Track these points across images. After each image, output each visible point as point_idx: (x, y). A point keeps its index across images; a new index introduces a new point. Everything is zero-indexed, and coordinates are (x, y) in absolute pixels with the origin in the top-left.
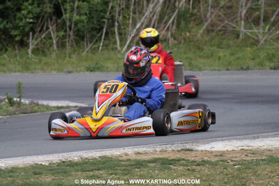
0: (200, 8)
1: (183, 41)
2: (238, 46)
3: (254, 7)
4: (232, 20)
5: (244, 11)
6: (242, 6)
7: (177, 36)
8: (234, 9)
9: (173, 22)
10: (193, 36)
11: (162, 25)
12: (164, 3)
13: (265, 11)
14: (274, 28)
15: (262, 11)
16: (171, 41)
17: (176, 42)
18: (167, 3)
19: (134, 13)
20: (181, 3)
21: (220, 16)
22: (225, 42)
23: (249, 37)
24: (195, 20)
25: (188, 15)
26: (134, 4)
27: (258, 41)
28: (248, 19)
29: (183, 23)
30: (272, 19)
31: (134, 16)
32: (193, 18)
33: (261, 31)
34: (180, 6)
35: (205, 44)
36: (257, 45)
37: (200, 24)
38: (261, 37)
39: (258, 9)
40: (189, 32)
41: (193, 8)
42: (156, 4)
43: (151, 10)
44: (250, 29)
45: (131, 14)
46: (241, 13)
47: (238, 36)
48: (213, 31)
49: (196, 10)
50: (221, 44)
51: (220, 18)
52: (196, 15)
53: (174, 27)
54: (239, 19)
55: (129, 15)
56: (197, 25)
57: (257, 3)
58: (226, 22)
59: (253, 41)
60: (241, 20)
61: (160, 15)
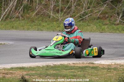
0: (33, 4)
1: (26, 18)
2: (50, 21)
3: (57, 5)
4: (47, 10)
5: (52, 7)
6: (52, 4)
7: (23, 16)
8: (48, 5)
9: (22, 10)
10: (30, 16)
11: (17, 11)
12: (18, 1)
13: (61, 7)
14: (65, 14)
15: (60, 7)
16: (21, 18)
17: (23, 18)
18: (19, 1)
19: (4, 5)
20: (25, 2)
21: (42, 8)
22: (44, 19)
23: (55, 18)
24: (31, 9)
25: (28, 7)
26: (4, 1)
27: (58, 19)
28: (54, 10)
29: (26, 10)
30: (65, 11)
31: (4, 6)
32: (30, 8)
33: (60, 15)
34: (25, 3)
35: (36, 20)
36: (58, 21)
37: (33, 11)
38: (60, 18)
39: (58, 6)
40: (28, 14)
41: (30, 4)
42: (14, 2)
43: (12, 4)
44: (55, 14)
45: (3, 5)
46: (51, 7)
47: (50, 17)
48: (39, 14)
49: (31, 5)
50: (43, 20)
51: (42, 9)
52: (31, 7)
53: (22, 12)
54: (50, 10)
55: (2, 6)
56: (32, 11)
57: (58, 3)
58: (45, 11)
59: (56, 19)
60: (51, 10)
61: (16, 6)
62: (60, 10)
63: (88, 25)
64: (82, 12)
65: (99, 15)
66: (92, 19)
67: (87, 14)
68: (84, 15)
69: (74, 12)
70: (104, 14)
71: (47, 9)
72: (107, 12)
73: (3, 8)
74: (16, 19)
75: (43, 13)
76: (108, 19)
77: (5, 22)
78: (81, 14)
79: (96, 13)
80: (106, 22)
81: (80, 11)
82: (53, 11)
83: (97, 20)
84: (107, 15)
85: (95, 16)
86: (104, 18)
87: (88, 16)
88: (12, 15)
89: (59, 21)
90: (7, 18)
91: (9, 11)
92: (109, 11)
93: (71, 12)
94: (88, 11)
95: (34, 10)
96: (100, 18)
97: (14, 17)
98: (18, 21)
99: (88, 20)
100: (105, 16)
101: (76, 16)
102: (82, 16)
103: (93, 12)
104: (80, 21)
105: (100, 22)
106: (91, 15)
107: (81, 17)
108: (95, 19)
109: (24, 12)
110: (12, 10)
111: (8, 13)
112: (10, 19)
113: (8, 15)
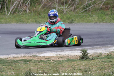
62: (65, 2)
63: (90, 16)
64: (85, 3)
65: (102, 6)
66: (96, 10)
67: (90, 5)
68: (87, 6)
69: (78, 4)
70: (107, 4)
71: (53, 2)
72: (109, 3)
73: (11, 2)
74: (23, 12)
75: (49, 6)
76: (110, 9)
77: (14, 15)
78: (84, 6)
79: (98, 4)
80: (108, 13)
81: (83, 2)
82: (58, 4)
83: (100, 10)
84: (109, 6)
85: (97, 7)
86: (106, 8)
87: (92, 7)
88: (20, 9)
89: (64, 13)
90: (15, 12)
91: (17, 5)
92: (112, 1)
93: (75, 4)
94: (92, 2)
95: (41, 3)
96: (103, 9)
97: (21, 11)
98: (25, 14)
99: (91, 11)
100: (108, 6)
101: (80, 8)
102: (85, 7)
103: (96, 3)
104: (83, 12)
105: (102, 13)
106: (94, 6)
107: (84, 9)
108: (97, 10)
109: (31, 5)
110: (20, 4)
111: (16, 7)
112: (18, 12)
113: (17, 9)
